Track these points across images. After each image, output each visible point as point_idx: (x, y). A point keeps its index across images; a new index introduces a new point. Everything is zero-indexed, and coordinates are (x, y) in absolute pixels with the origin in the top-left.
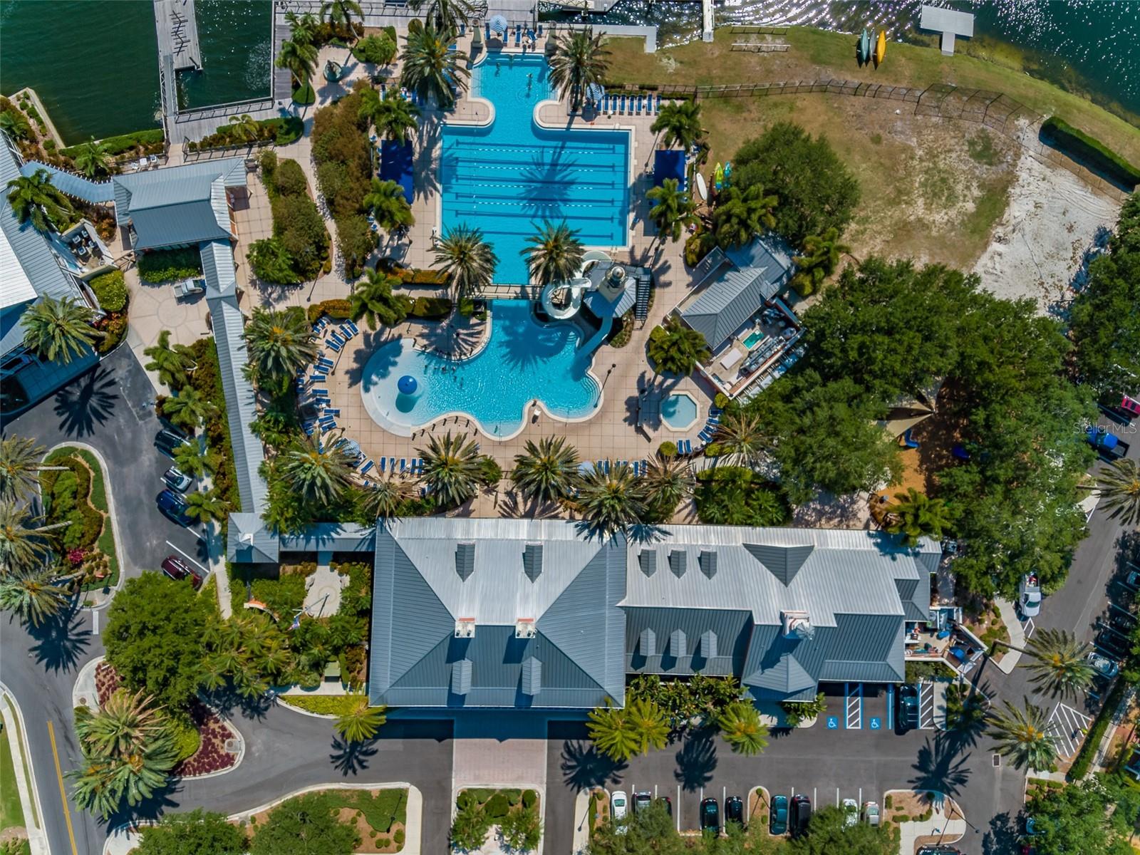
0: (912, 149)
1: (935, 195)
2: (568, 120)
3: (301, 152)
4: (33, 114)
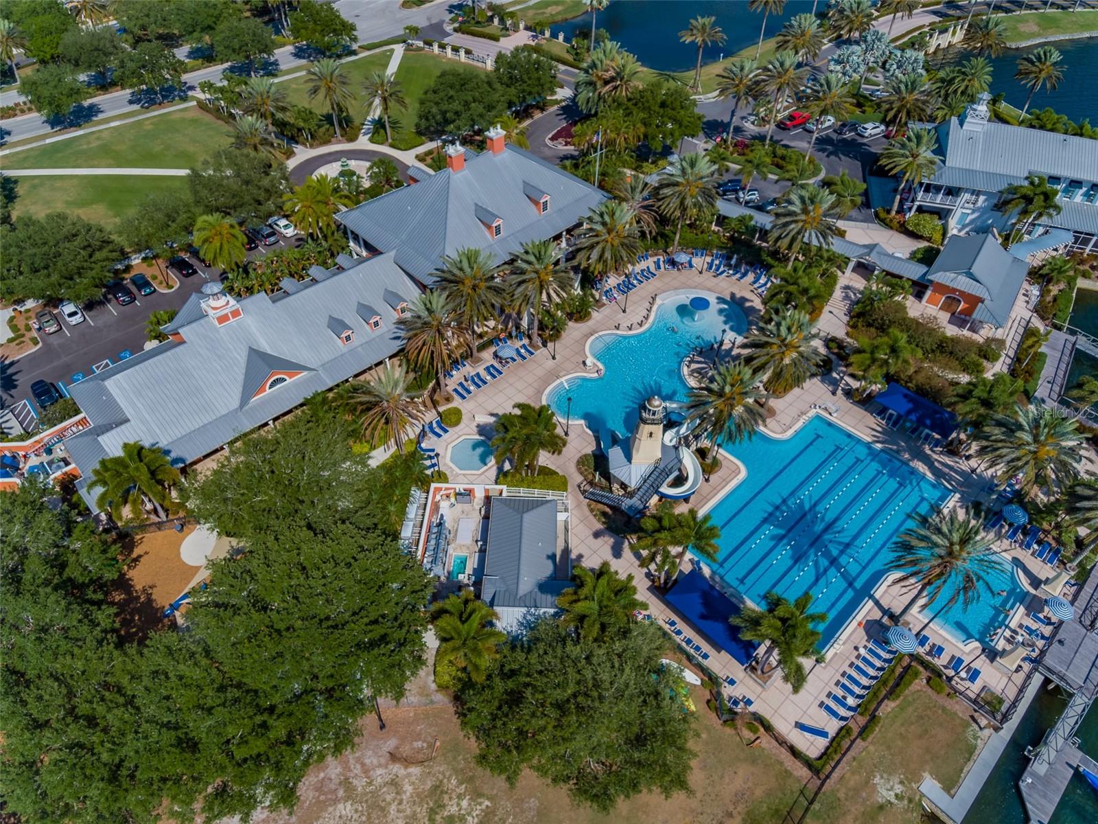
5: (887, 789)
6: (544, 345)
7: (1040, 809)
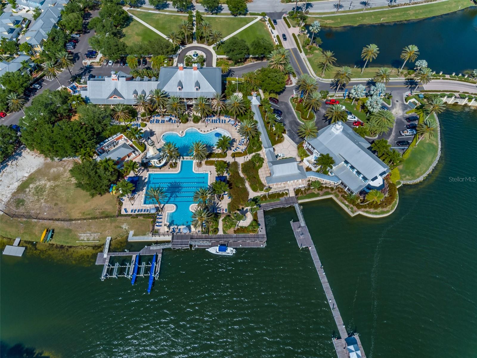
0: (45, 202)
1: (42, 189)
2: (165, 207)
3: (252, 194)
4: (347, 206)
5: (125, 226)
6: (180, 123)
7: (142, 252)
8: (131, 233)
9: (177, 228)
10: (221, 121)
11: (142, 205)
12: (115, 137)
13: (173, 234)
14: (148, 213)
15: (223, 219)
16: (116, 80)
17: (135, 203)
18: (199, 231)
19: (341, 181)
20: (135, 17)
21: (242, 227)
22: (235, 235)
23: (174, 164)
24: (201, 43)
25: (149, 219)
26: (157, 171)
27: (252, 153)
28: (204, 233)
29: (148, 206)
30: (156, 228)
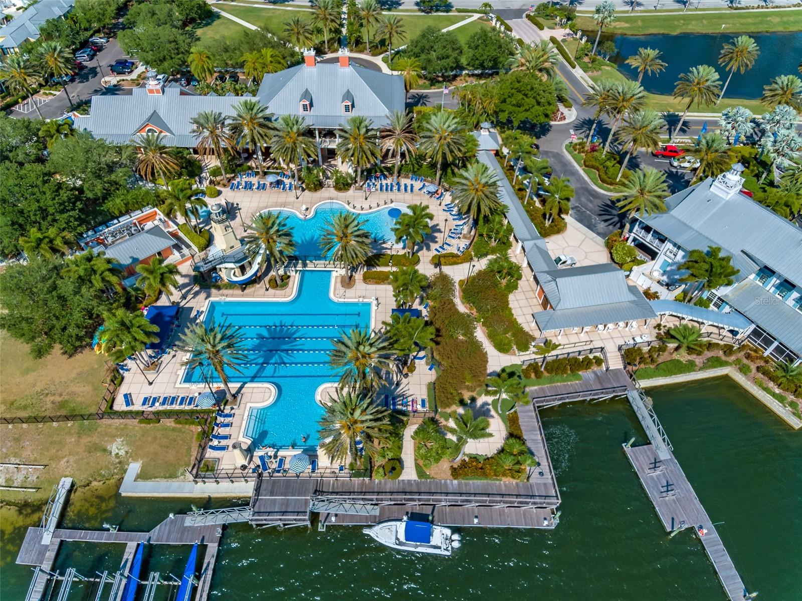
2: (243, 391)
3: (497, 361)
4: (779, 398)
5: (117, 448)
6: (303, 190)
7: (159, 535)
8: (134, 468)
9: (276, 456)
10: (403, 187)
11: (178, 385)
12: (136, 215)
13: (260, 475)
14: (192, 407)
15: (416, 433)
16: (158, 92)
17: (158, 380)
18: (341, 469)
19: (753, 327)
20: (224, 14)
21: (474, 458)
22: (455, 482)
23: (282, 280)
24: (357, 52)
25: (193, 427)
26: (232, 296)
27: (486, 255)
28: (357, 474)
29: (196, 389)
30: (210, 454)
